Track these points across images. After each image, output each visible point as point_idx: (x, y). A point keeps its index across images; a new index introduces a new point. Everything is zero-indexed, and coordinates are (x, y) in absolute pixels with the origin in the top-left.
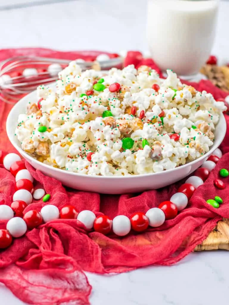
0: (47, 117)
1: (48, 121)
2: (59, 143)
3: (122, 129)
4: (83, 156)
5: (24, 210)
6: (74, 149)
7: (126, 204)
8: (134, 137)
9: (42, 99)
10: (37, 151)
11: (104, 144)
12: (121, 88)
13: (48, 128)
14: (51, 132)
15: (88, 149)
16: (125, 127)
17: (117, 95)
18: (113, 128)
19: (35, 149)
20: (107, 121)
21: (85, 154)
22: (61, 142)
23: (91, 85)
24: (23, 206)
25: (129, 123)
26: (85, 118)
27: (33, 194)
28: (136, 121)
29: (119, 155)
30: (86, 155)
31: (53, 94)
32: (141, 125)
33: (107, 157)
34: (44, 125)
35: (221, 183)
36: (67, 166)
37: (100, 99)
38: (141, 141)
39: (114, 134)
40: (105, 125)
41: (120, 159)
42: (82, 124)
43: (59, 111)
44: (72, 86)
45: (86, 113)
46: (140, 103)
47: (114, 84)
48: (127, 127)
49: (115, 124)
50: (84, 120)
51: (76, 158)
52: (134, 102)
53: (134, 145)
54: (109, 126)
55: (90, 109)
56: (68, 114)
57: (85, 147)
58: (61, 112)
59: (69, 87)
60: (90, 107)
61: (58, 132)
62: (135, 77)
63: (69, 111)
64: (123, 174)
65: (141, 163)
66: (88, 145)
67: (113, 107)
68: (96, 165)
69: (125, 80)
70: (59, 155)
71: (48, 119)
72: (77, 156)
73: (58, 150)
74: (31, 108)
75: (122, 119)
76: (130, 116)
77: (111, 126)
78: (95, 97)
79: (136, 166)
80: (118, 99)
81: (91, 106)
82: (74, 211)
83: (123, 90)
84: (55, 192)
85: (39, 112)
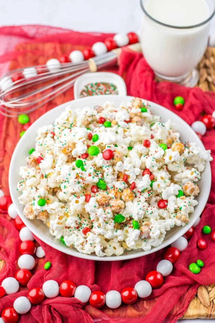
3: (115, 210)
6: (71, 223)
8: (126, 215)
11: (98, 226)
12: (114, 155)
13: (47, 199)
14: (50, 206)
15: (83, 223)
16: (117, 209)
17: (110, 161)
20: (100, 201)
22: (58, 215)
23: (86, 148)
25: (120, 205)
28: (127, 194)
32: (132, 198)
34: (43, 197)
35: (203, 243)
42: (78, 198)
44: (68, 149)
45: (81, 186)
48: (118, 209)
49: (108, 203)
54: (102, 209)
55: (85, 182)
57: (80, 219)
59: (65, 150)
64: (115, 248)
67: (106, 174)
68: (91, 245)
71: (46, 189)
72: (74, 229)
74: (31, 164)
75: (114, 189)
76: (122, 183)
80: (111, 166)
81: (86, 179)
83: (115, 157)
85: (37, 167)
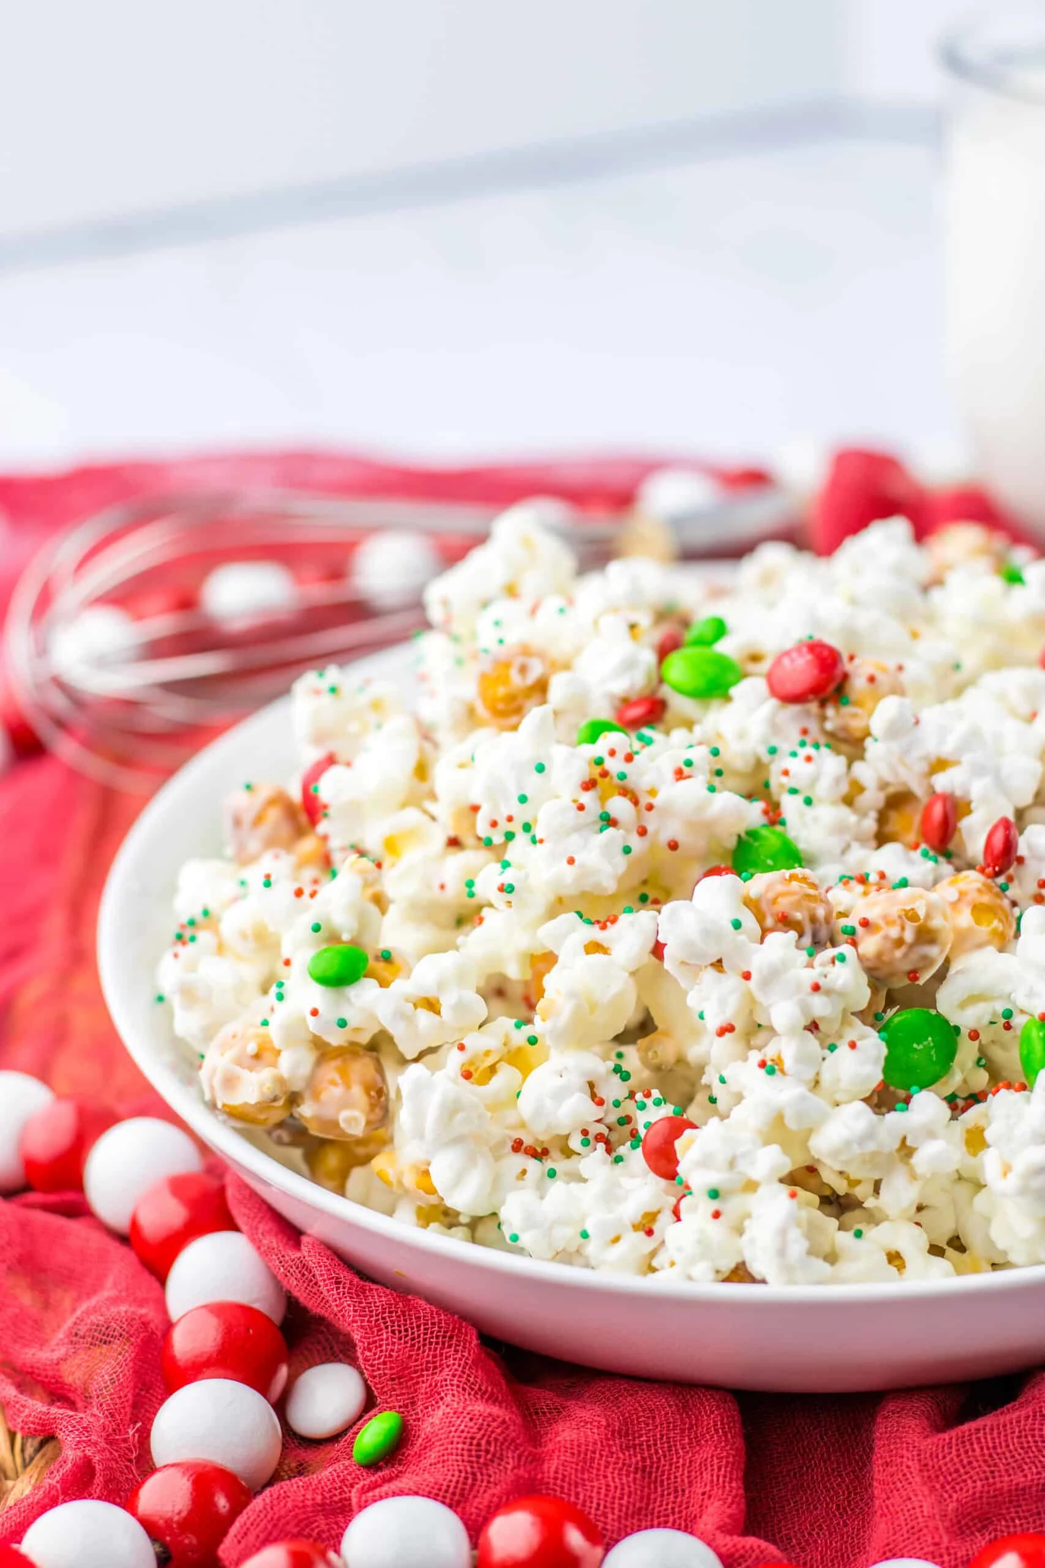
0: (367, 884)
1: (373, 909)
2: (454, 1060)
3: (879, 955)
4: (613, 1137)
5: (225, 1533)
6: (559, 1096)
7: (933, 1476)
8: (964, 1005)
9: (331, 760)
10: (306, 1110)
11: (763, 1064)
12: (846, 677)
13: (377, 958)
14: (401, 986)
15: (648, 1095)
16: (899, 942)
17: (823, 718)
18: (818, 944)
19: (294, 1099)
20: (774, 901)
21: (627, 1128)
22: (462, 1048)
23: (649, 657)
24: (222, 1502)
25: (922, 913)
26: (620, 880)
27: (281, 1406)
28: (962, 894)
29: (869, 1135)
30: (634, 1134)
31: (397, 723)
32: (1001, 921)
33: (786, 1151)
34: (346, 937)
36: (512, 1213)
37: (716, 753)
38: (1008, 1027)
39: (829, 993)
40: (765, 932)
41: (873, 1159)
42: (604, 927)
43: (439, 837)
44: (523, 670)
45: (627, 850)
46: (979, 771)
47: (798, 649)
48: (909, 936)
49: (827, 920)
50: (614, 898)
51: (568, 1153)
52: (940, 765)
53: (957, 1057)
54: (793, 935)
55: (651, 822)
56: (508, 857)
57: (625, 1077)
58: (454, 843)
59: (504, 679)
60: (650, 807)
61: (441, 985)
62: (918, 599)
63: (510, 836)
64: (895, 1258)
65: (1023, 1191)
66: (645, 1062)
67: (799, 799)
68: (714, 1205)
69: (864, 619)
70: (458, 1140)
71: (370, 892)
72: (575, 1143)
73: (451, 1110)
74: (258, 820)
75: (863, 880)
76: (916, 855)
77: (801, 935)
78: (679, 735)
79: (980, 1201)
80: (828, 746)
81: (656, 801)
82: (574, 1538)
83: (858, 684)
84: (435, 1395)
85: (308, 845)
